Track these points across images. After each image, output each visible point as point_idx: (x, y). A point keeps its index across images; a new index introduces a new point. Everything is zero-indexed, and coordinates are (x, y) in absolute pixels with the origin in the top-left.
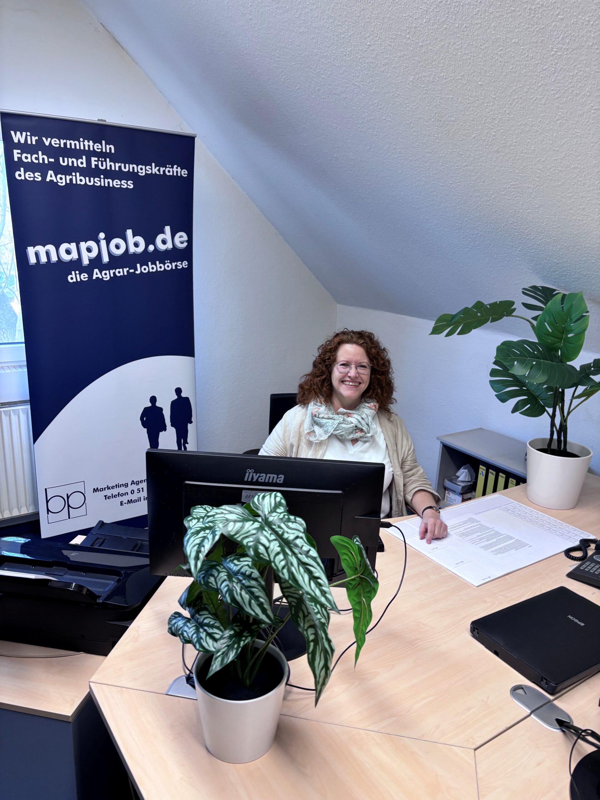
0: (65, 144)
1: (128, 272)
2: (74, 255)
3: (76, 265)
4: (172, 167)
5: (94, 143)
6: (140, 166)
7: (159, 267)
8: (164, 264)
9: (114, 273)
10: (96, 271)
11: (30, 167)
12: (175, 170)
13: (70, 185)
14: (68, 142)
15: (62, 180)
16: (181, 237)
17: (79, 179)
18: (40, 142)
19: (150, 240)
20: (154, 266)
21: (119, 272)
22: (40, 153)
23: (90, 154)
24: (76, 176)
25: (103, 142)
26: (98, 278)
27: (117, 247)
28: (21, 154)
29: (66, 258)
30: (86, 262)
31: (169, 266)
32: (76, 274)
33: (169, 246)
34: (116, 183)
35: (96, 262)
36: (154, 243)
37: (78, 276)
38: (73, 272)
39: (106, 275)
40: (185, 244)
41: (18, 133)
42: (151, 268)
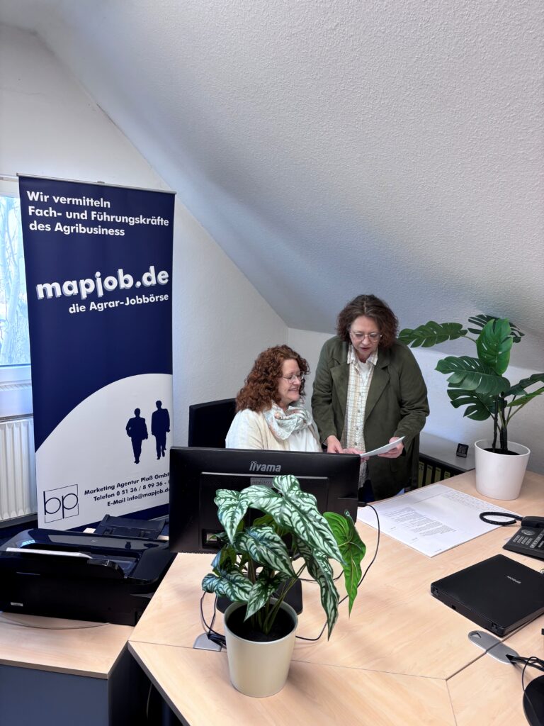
0: (71, 201)
1: (119, 304)
2: (75, 291)
3: (76, 299)
4: (156, 218)
5: (94, 200)
6: (130, 218)
7: (145, 300)
8: (149, 297)
9: (107, 305)
10: (93, 303)
11: (42, 220)
12: (159, 221)
13: (74, 234)
14: (74, 200)
15: (67, 230)
16: (163, 275)
17: (81, 229)
18: (50, 200)
19: (137, 278)
20: (140, 299)
21: (112, 304)
22: (50, 209)
23: (90, 209)
24: (78, 226)
25: (102, 199)
26: (93, 309)
27: (110, 283)
28: (35, 209)
29: (68, 293)
30: (84, 296)
31: (153, 299)
32: (76, 306)
33: (153, 282)
34: (111, 232)
35: (93, 296)
36: (141, 281)
37: (77, 308)
38: (74, 305)
39: (101, 307)
40: (166, 281)
41: (33, 193)
42: (138, 300)
